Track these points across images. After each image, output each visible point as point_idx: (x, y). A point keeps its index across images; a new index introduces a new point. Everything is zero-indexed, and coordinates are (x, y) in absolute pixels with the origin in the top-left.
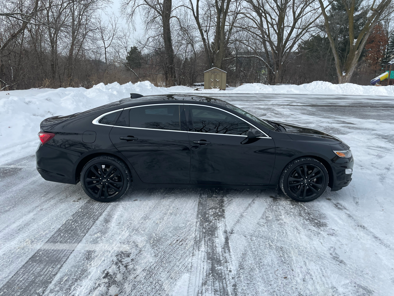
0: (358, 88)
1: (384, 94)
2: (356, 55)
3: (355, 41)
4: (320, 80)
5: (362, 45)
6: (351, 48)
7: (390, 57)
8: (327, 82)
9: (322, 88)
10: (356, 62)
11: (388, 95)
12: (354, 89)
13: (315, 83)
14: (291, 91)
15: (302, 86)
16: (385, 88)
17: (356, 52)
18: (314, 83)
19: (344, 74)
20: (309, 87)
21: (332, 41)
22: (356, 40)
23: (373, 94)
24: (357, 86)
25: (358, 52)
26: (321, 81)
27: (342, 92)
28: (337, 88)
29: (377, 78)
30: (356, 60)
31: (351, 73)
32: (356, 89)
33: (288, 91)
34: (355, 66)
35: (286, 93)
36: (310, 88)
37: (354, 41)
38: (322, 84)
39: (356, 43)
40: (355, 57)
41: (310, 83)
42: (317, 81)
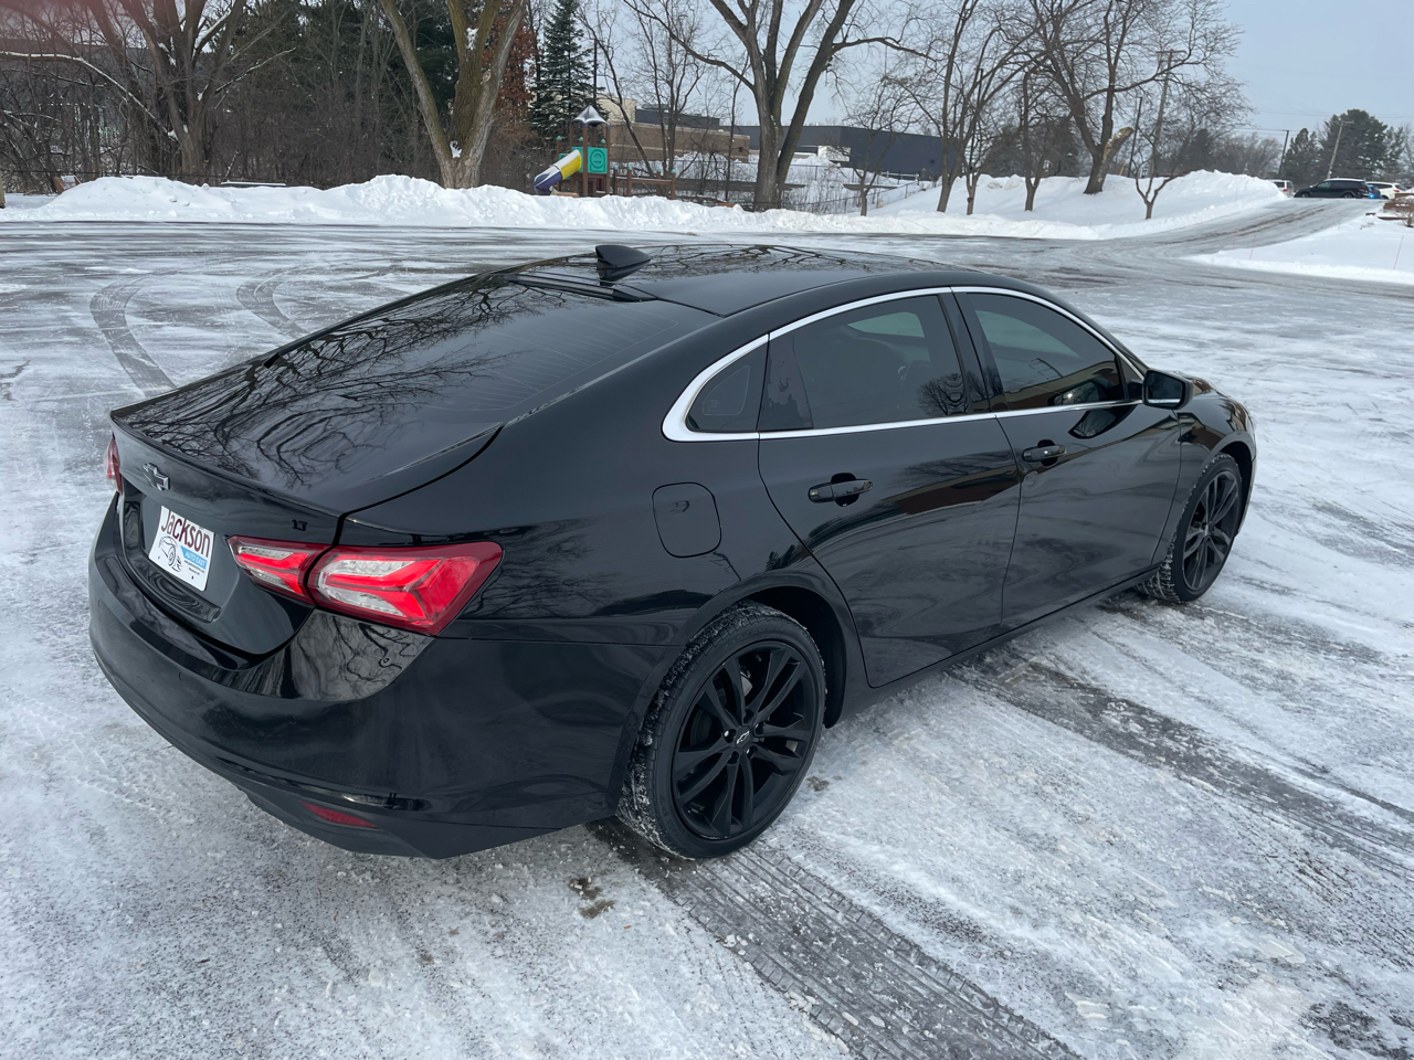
0: (526, 203)
1: (603, 225)
2: (487, 87)
3: (470, 34)
4: (398, 173)
5: (503, 52)
6: (461, 59)
7: (552, 99)
8: (422, 180)
9: (412, 203)
10: (489, 112)
11: (614, 228)
12: (516, 207)
13: (384, 182)
14: (308, 211)
15: (341, 191)
16: (600, 204)
17: (487, 77)
18: (379, 182)
19: (456, 153)
20: (367, 196)
21: (399, 25)
22: (474, 31)
23: (574, 225)
24: (520, 198)
25: (493, 78)
26: (404, 177)
27: (483, 216)
28: (462, 201)
29: (552, 171)
30: (488, 103)
31: (477, 151)
32: (521, 207)
33: (296, 213)
34: (489, 124)
35: (293, 220)
36: (370, 200)
37: (467, 33)
38: (407, 187)
39: (475, 44)
40: (485, 94)
41: (367, 183)
42: (390, 176)
